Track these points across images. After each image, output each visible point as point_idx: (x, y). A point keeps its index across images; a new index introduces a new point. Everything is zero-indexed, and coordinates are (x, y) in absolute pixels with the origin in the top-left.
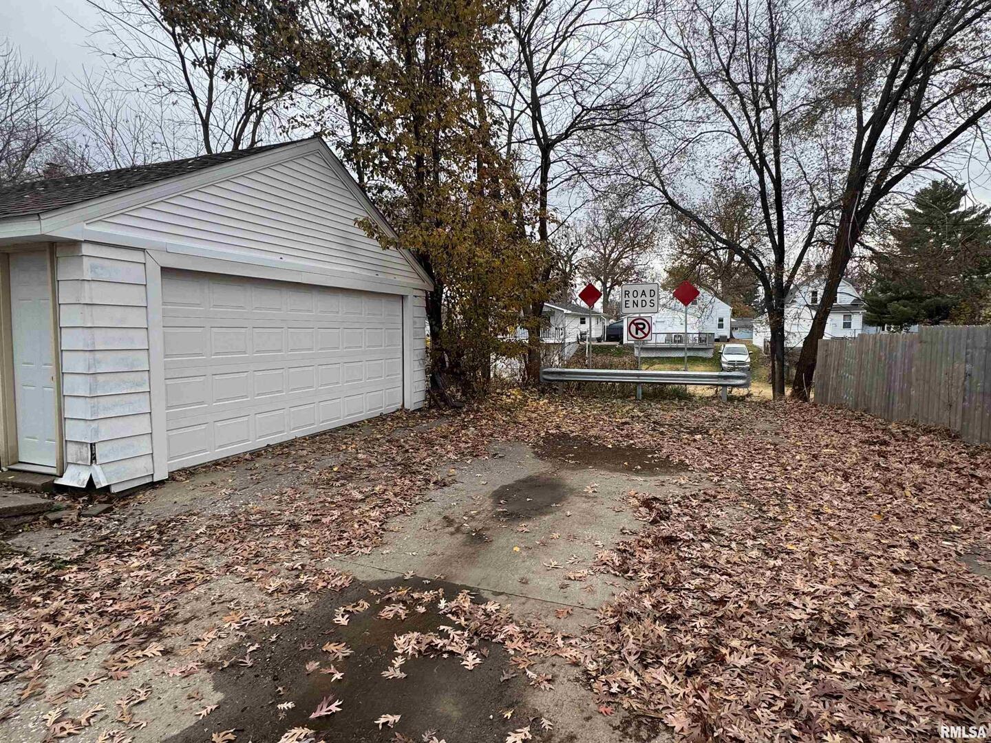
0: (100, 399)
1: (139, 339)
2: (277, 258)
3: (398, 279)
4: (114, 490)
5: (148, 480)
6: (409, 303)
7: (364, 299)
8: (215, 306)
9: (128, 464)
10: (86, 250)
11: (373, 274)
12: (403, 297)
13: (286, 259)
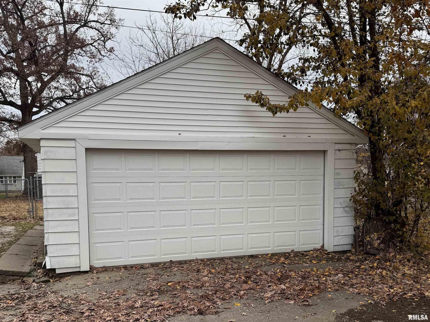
0: (49, 222)
1: (72, 190)
2: (176, 134)
3: (313, 136)
4: (58, 272)
5: (77, 270)
6: (330, 156)
7: (272, 157)
8: (129, 169)
9: (65, 259)
10: (42, 143)
11: (281, 136)
12: (324, 152)
13: (183, 134)
